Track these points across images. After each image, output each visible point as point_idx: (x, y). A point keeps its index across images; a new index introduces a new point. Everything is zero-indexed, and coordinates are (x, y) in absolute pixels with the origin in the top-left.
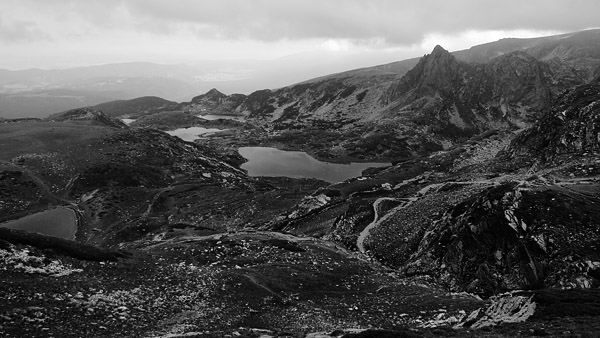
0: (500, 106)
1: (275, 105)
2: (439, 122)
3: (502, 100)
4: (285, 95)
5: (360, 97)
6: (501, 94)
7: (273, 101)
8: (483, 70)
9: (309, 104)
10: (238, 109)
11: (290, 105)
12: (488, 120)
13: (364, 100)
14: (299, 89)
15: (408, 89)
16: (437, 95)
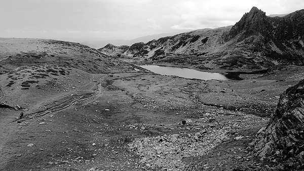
0: (299, 41)
1: (148, 49)
2: (266, 50)
3: (299, 37)
4: (154, 44)
5: (204, 41)
6: (298, 34)
7: (147, 47)
8: (284, 21)
9: (170, 47)
10: (125, 53)
11: (158, 49)
12: (294, 49)
13: (207, 43)
14: (163, 40)
15: (236, 34)
16: (260, 35)
